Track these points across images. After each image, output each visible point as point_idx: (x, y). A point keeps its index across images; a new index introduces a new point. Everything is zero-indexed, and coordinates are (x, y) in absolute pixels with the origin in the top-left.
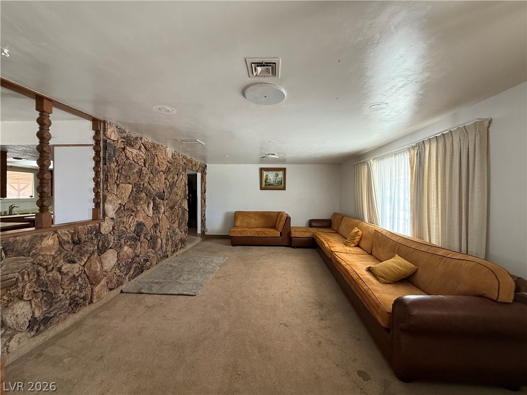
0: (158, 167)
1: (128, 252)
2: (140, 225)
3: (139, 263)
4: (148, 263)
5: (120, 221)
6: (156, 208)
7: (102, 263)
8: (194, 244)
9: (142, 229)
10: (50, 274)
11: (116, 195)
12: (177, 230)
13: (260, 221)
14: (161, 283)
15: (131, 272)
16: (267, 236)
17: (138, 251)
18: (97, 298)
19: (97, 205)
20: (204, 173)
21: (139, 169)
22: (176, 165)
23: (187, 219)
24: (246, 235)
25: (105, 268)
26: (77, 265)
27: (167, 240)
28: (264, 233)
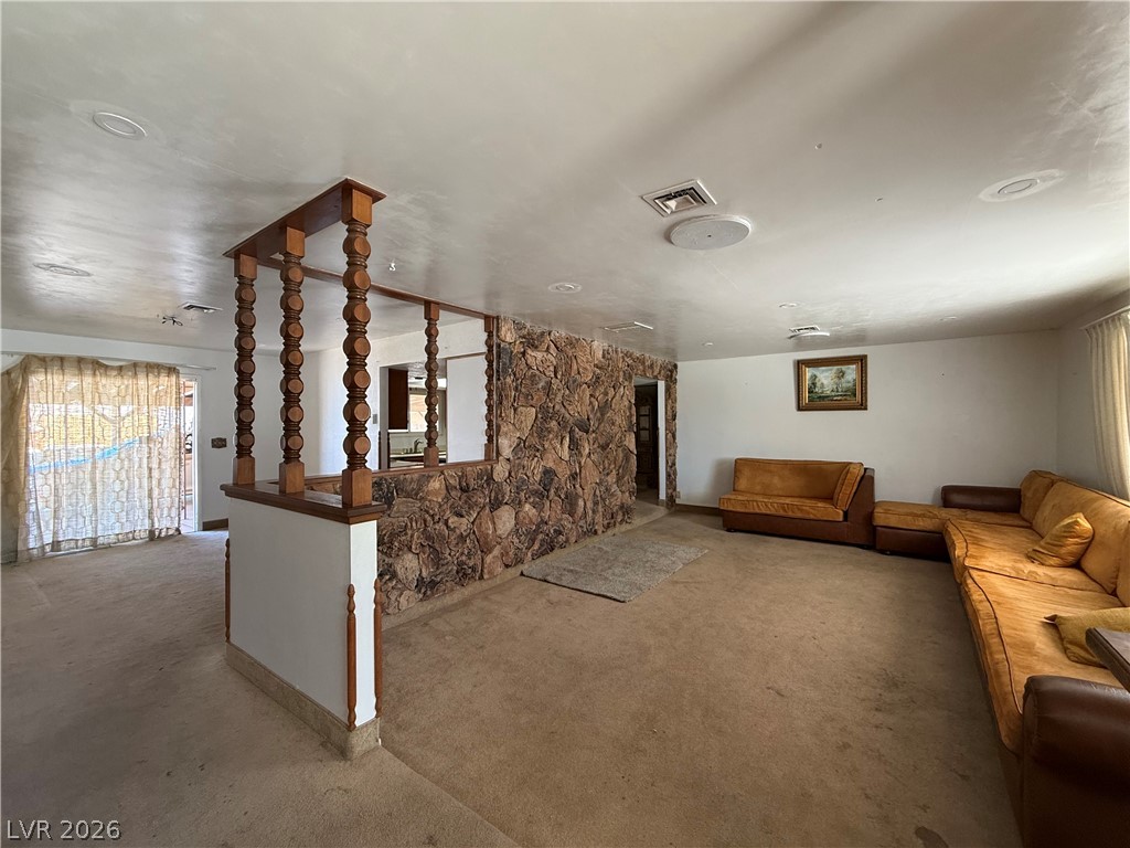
0: (578, 376)
1: (530, 514)
2: (548, 472)
3: (548, 535)
4: (562, 538)
5: (519, 464)
6: (575, 446)
7: (494, 523)
8: (652, 518)
9: (552, 480)
10: (437, 527)
11: (514, 424)
12: (614, 488)
14: (577, 572)
15: (536, 547)
16: (807, 516)
17: (546, 515)
18: (489, 573)
19: (490, 439)
20: (671, 380)
21: (547, 383)
22: (612, 370)
23: (635, 469)
24: (757, 511)
25: (499, 532)
26: (464, 520)
27: (596, 503)
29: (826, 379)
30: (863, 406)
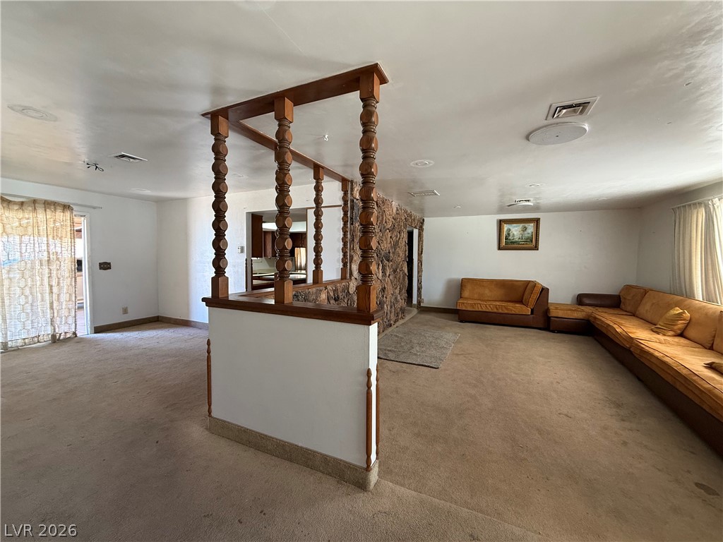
0: (386, 224)
6: (384, 270)
12: (398, 297)
13: (498, 293)
16: (510, 312)
19: (345, 265)
20: (421, 230)
22: (399, 221)
23: (408, 285)
24: (480, 310)
28: (507, 309)
29: (516, 231)
30: (536, 248)
